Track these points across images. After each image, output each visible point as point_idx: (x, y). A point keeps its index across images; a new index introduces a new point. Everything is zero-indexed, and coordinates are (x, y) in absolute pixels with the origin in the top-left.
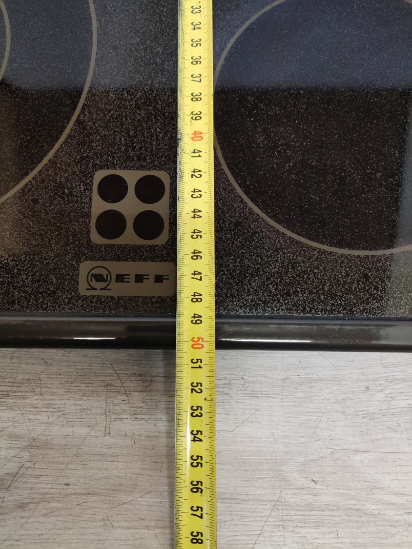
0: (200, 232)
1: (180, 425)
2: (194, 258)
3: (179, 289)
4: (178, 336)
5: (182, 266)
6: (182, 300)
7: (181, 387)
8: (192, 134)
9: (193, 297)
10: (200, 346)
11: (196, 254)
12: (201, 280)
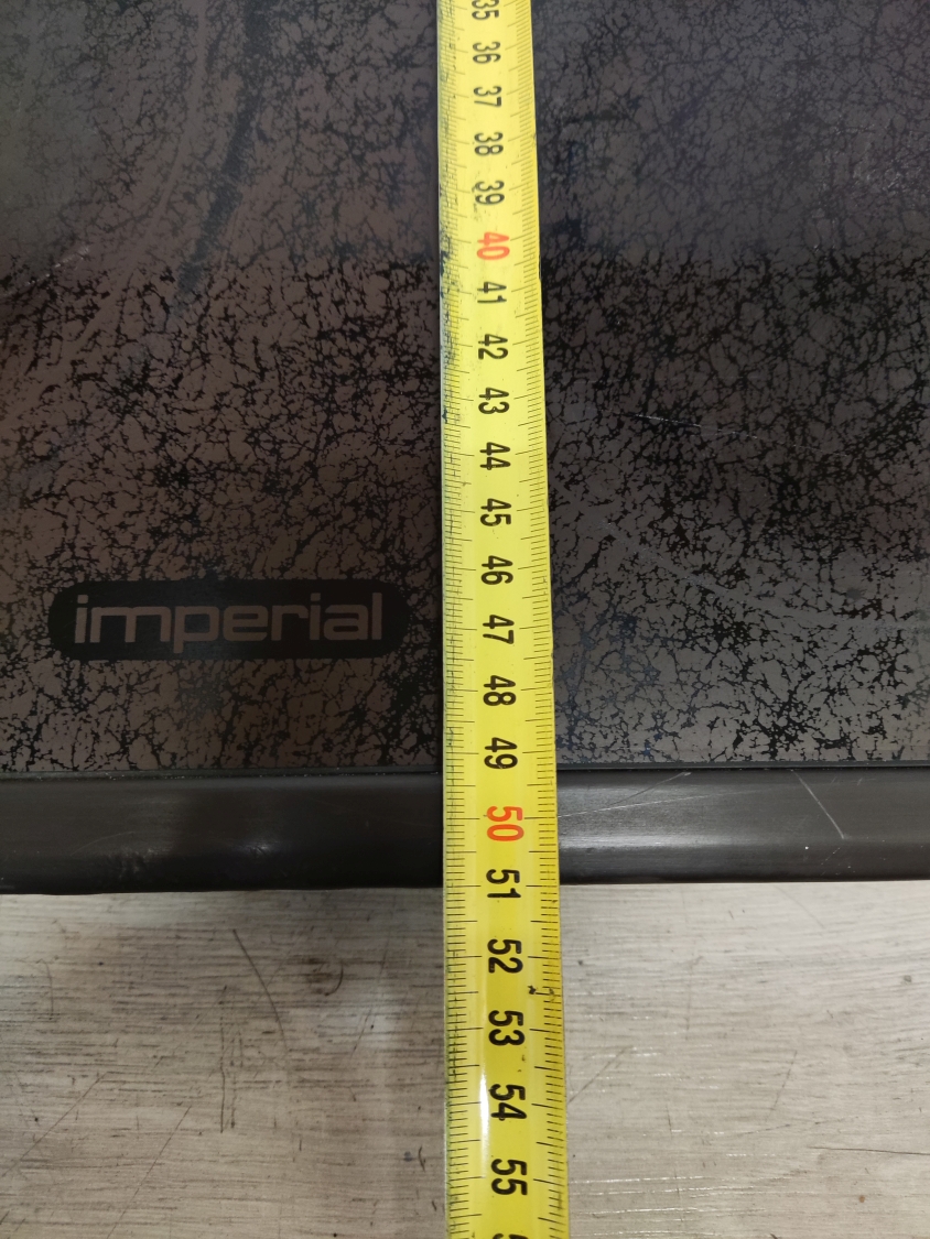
0: (507, 506)
1: (458, 1071)
2: (490, 578)
3: (450, 668)
4: (449, 802)
5: (457, 601)
6: (457, 699)
7: (460, 954)
8: (480, 241)
9: (489, 690)
10: (514, 833)
11: (496, 569)
12: (510, 640)
